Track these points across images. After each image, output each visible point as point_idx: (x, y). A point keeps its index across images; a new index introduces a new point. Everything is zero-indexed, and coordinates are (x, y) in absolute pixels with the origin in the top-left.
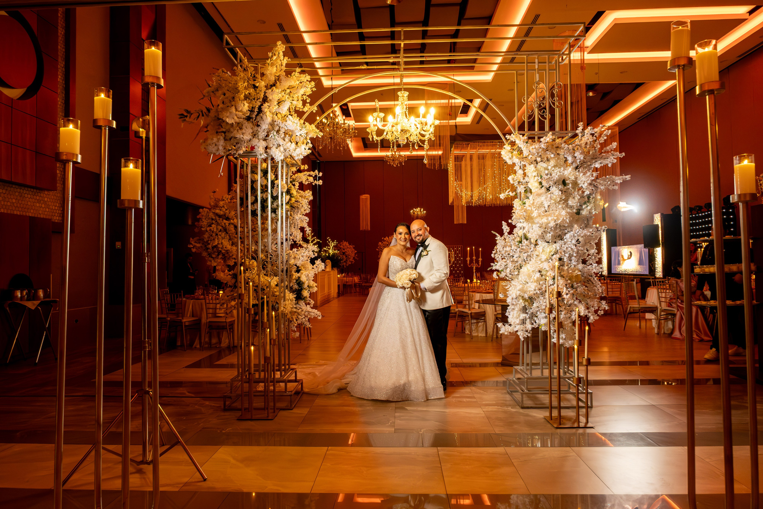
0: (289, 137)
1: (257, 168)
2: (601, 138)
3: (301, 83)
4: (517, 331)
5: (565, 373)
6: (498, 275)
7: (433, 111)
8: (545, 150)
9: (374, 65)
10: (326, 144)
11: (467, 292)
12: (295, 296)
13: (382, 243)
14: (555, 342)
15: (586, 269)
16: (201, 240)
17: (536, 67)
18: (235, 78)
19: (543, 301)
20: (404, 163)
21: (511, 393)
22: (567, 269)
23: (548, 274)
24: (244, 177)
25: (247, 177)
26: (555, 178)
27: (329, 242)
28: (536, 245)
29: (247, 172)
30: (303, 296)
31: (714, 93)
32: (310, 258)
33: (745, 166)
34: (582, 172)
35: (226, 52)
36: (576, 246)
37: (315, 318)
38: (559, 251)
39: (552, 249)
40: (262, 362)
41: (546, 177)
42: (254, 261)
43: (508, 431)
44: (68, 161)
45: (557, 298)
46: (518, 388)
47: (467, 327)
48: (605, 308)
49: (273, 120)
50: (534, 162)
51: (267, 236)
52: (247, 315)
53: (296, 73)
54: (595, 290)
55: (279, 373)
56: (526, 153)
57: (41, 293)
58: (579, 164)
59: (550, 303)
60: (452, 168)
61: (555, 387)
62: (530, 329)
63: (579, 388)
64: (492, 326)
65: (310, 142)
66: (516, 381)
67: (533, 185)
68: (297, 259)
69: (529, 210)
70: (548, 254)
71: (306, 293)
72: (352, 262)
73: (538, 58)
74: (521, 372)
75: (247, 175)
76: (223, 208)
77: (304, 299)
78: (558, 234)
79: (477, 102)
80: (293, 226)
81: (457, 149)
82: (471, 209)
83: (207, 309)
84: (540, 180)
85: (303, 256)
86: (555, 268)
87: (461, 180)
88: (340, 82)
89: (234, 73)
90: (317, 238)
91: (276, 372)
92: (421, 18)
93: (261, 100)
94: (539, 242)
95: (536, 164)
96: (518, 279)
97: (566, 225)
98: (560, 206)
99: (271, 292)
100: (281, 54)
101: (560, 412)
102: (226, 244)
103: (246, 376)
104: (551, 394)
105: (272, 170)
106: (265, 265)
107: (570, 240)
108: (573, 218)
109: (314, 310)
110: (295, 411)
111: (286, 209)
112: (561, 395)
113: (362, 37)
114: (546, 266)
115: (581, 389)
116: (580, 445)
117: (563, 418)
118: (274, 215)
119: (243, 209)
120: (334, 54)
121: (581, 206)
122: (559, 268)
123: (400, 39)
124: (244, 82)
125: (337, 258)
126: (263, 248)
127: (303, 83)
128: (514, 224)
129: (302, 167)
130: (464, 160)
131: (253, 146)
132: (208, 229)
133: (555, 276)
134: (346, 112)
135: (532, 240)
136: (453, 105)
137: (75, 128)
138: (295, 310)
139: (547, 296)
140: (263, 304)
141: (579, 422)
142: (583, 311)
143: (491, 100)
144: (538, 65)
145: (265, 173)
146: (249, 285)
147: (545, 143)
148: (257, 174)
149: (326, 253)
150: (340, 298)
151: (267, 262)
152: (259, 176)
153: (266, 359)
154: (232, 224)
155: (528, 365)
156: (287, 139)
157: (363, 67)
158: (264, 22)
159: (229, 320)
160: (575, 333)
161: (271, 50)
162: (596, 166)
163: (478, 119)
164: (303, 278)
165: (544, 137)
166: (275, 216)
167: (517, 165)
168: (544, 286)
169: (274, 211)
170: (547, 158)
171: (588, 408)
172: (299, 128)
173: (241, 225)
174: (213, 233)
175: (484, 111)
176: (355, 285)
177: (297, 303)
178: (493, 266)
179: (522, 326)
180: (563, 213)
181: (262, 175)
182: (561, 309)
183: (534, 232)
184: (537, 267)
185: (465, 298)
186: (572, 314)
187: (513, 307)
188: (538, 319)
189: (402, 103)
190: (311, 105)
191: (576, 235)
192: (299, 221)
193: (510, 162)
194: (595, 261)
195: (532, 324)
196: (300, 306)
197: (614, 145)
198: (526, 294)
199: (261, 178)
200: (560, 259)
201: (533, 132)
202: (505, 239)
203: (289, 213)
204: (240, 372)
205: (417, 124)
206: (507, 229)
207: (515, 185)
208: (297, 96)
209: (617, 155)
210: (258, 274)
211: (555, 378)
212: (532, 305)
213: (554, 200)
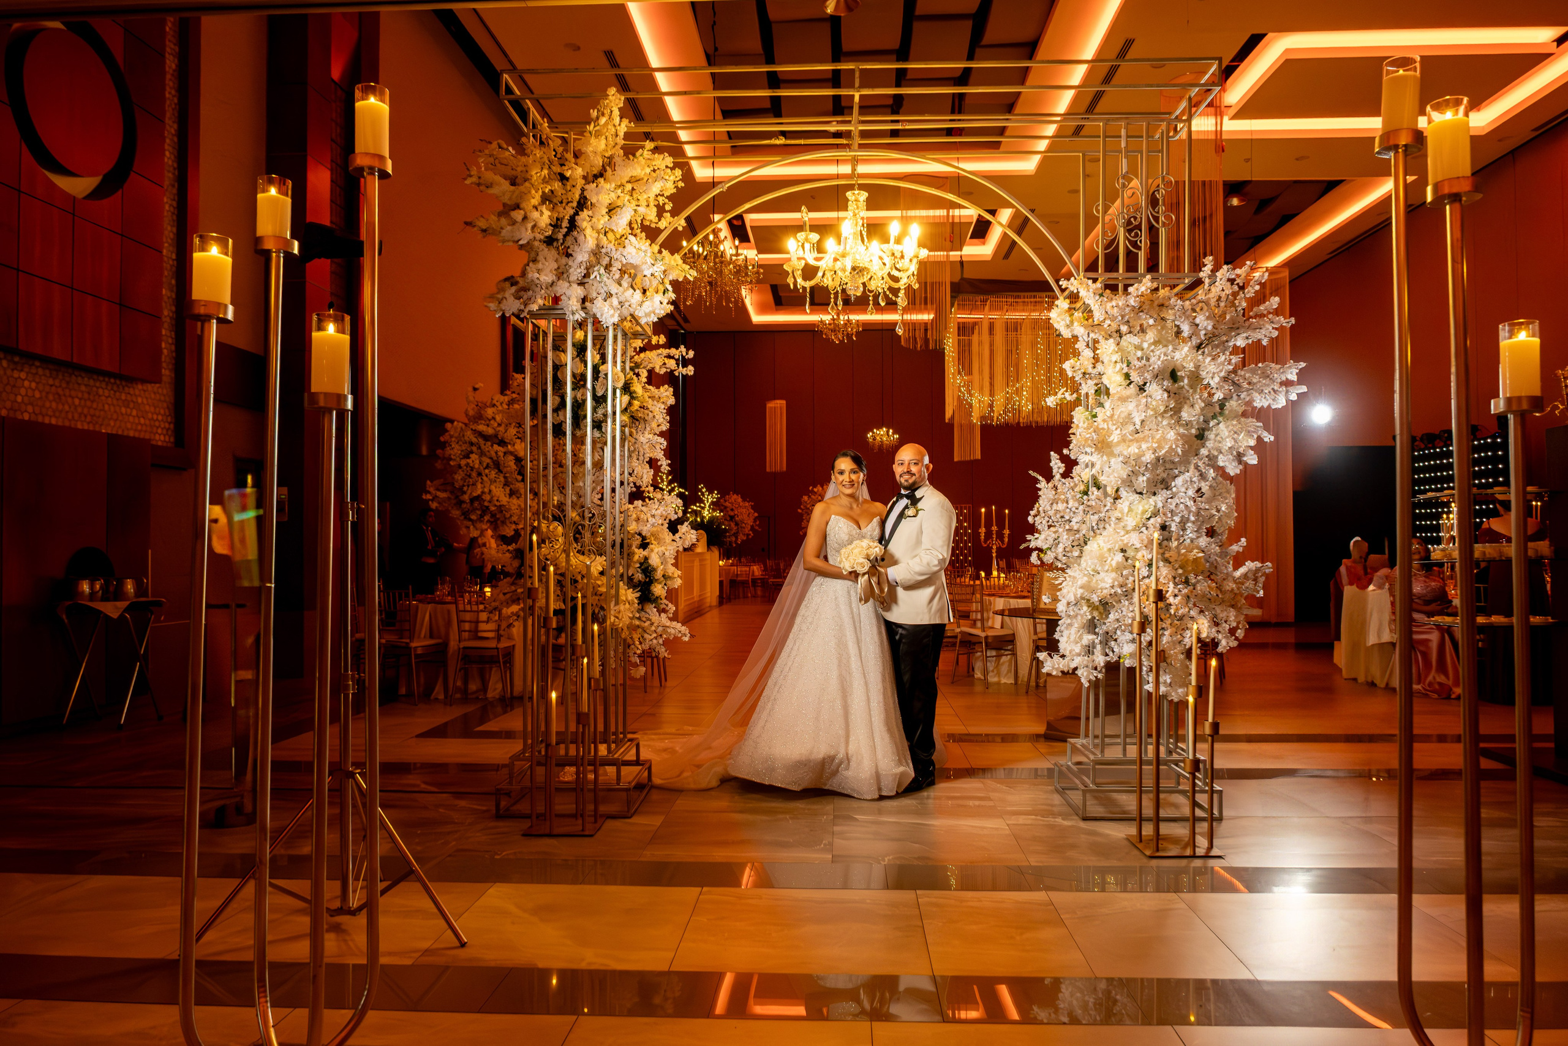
0: (630, 280)
1: (566, 339)
2: (1250, 288)
3: (654, 171)
4: (1076, 669)
5: (1170, 752)
6: (1039, 559)
7: (916, 231)
8: (1136, 310)
9: (800, 138)
10: (700, 295)
11: (978, 596)
12: (638, 595)
13: (809, 497)
14: (1151, 690)
15: (1214, 546)
16: (447, 484)
17: (1123, 145)
18: (523, 159)
19: (1128, 609)
20: (856, 336)
21: (1062, 791)
22: (1177, 547)
23: (1139, 555)
24: (539, 358)
25: (546, 357)
26: (1156, 366)
27: (703, 494)
28: (1117, 498)
29: (544, 348)
30: (653, 595)
31: (1460, 200)
32: (667, 521)
33: (1522, 343)
34: (1209, 355)
35: (505, 108)
36: (1195, 501)
37: (677, 639)
38: (1161, 510)
39: (1147, 507)
40: (573, 727)
41: (1138, 364)
42: (556, 524)
43: (1054, 862)
44: (207, 318)
45: (1156, 603)
46: (1077, 781)
47: (978, 666)
49: (597, 245)
50: (1115, 335)
51: (584, 475)
52: (543, 630)
53: (646, 152)
55: (605, 747)
56: (1098, 315)
57: (130, 586)
58: (1203, 338)
59: (1141, 613)
60: (953, 347)
61: (1149, 782)
62: (1102, 664)
63: (1197, 781)
64: (1028, 663)
65: (670, 288)
66: (1074, 768)
67: (1113, 379)
68: (643, 521)
69: (1103, 429)
70: (1139, 516)
71: (658, 590)
72: (748, 535)
73: (1127, 129)
74: (1082, 750)
75: (546, 353)
76: (492, 422)
77: (655, 600)
78: (1159, 477)
79: (1005, 215)
80: (634, 456)
81: (964, 309)
82: (991, 432)
83: (460, 622)
84: (1126, 370)
85: (653, 516)
86: (1152, 545)
87: (970, 373)
88: (731, 172)
89: (522, 151)
90: (680, 487)
91: (600, 746)
92: (894, 43)
93: (575, 204)
94: (1123, 493)
95: (1118, 338)
96: (1079, 565)
97: (1177, 460)
98: (1165, 423)
99: (591, 586)
100: (616, 113)
101: (1157, 829)
102: (498, 494)
103: (540, 752)
104: (1141, 792)
105: (594, 344)
106: (578, 532)
107: (1183, 490)
108: (1190, 446)
109: (675, 623)
110: (636, 820)
111: (621, 422)
112: (1162, 796)
113: (774, 80)
114: (1134, 539)
115: (1200, 784)
116: (1194, 889)
117: (1163, 839)
118: (597, 434)
119: (535, 422)
120: (719, 115)
121: (1206, 422)
122: (1160, 544)
123: (851, 86)
124: (542, 169)
125: (719, 526)
126: (575, 499)
127: (657, 172)
128: (1073, 457)
129: (654, 340)
130: (976, 331)
131: (558, 295)
132: (463, 462)
133: (1151, 560)
134: (738, 230)
135: (1109, 490)
136: (957, 220)
137: (222, 253)
138: (637, 622)
139: (1136, 600)
140: (574, 609)
141: (1194, 846)
142: (1205, 630)
143: (1033, 211)
144: (1127, 141)
145: (581, 349)
146: (548, 571)
147: (1135, 297)
148: (564, 351)
149: (696, 516)
150: (724, 607)
151: (583, 526)
152: (568, 357)
153: (581, 718)
154: (511, 453)
155: (1096, 736)
156: (625, 284)
157: (778, 142)
158: (579, 48)
159: (503, 644)
160: (1191, 674)
161: (595, 105)
162: (1238, 343)
163: (1007, 249)
164: (654, 560)
165: (1136, 285)
166: (599, 435)
167: (1080, 339)
168: (1131, 579)
169: (598, 425)
170: (1141, 325)
171: (1214, 820)
172: (649, 261)
173: (531, 456)
174: (472, 470)
175: (1019, 233)
176: (754, 581)
177: (642, 609)
178: (1030, 540)
179: (1086, 658)
180: (1171, 435)
181: (575, 353)
182: (1164, 625)
183: (1112, 473)
184: (1117, 542)
185: (974, 607)
186: (1184, 635)
187: (1069, 621)
188: (1118, 645)
189: (855, 215)
190: (673, 216)
191: (1195, 479)
192: (646, 447)
193: (1066, 334)
195: (1107, 655)
196: (647, 616)
197: (1275, 301)
198: (1094, 596)
199: (573, 359)
200: (1164, 527)
201: (1114, 275)
202: (1055, 488)
203: (627, 430)
204: (530, 741)
205: (884, 256)
206: (1059, 468)
207: (1077, 379)
208: (645, 196)
209: (1279, 321)
210: (564, 551)
211: (1149, 763)
212: (1107, 617)
213: (1154, 409)
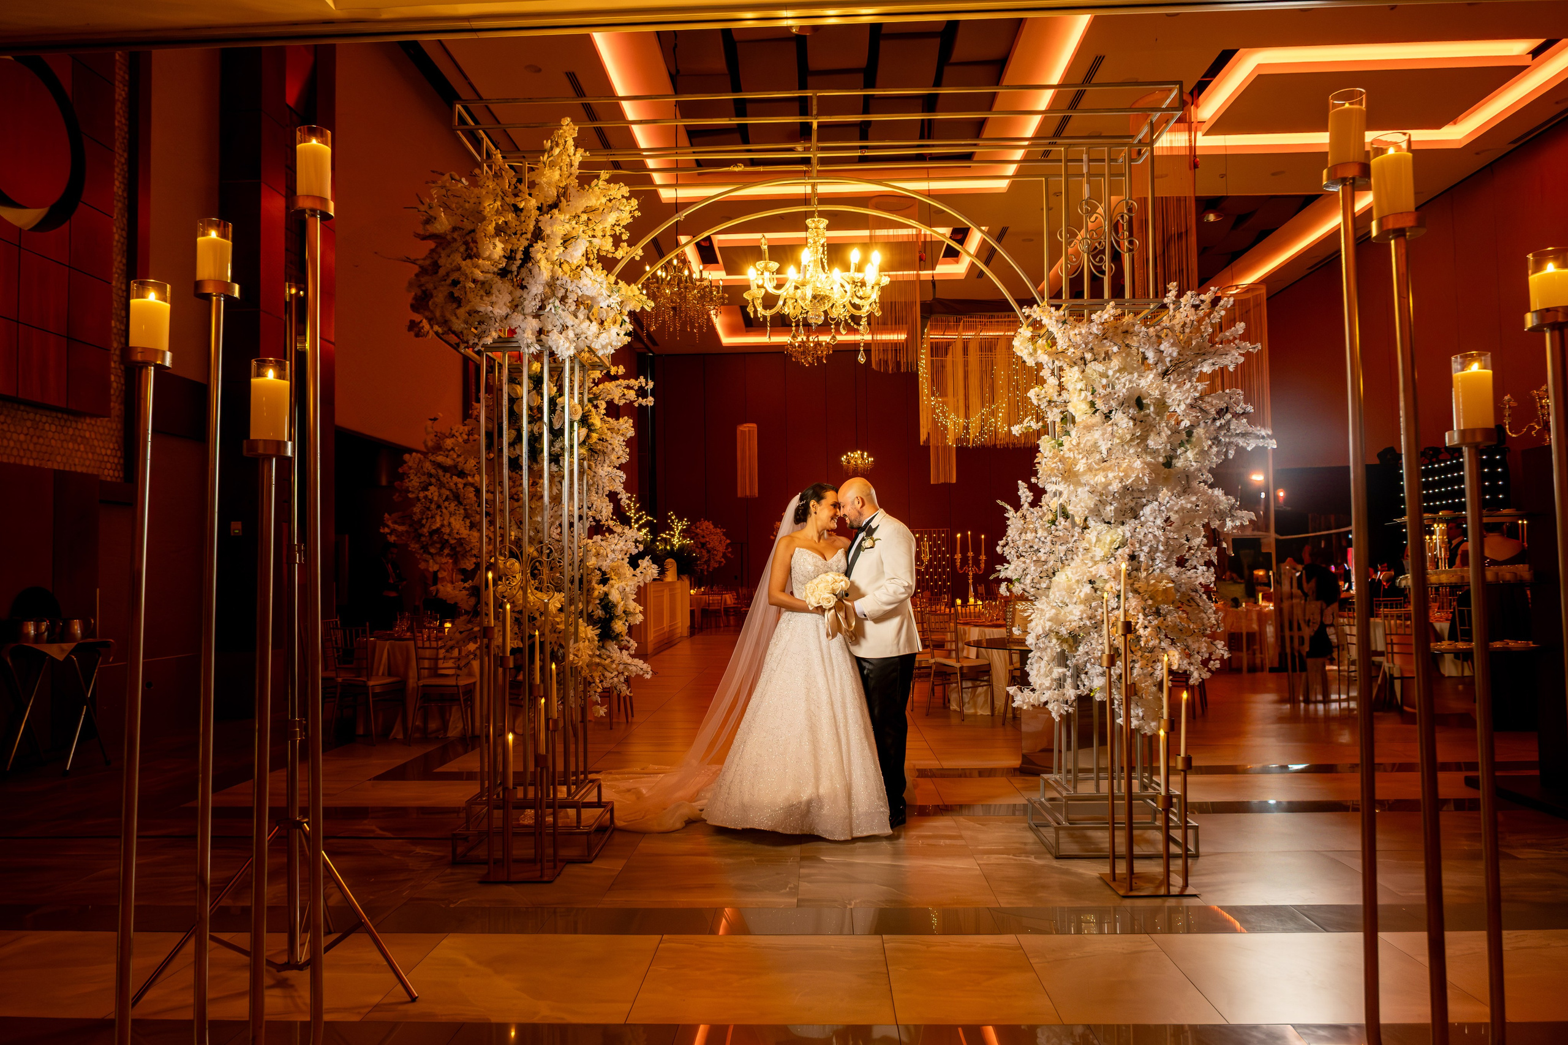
0: (587, 311)
1: (522, 372)
2: (1215, 313)
3: (610, 200)
4: (1046, 703)
5: (1144, 787)
6: (1008, 589)
7: (877, 257)
8: (1101, 338)
10: (664, 321)
11: (952, 625)
12: (598, 632)
14: (1122, 723)
15: (1184, 576)
16: (406, 518)
17: (1085, 170)
18: (476, 191)
19: (1097, 641)
20: (826, 359)
21: (1036, 828)
22: (1146, 578)
23: (1107, 587)
24: (494, 390)
25: (501, 390)
26: (1122, 394)
27: (672, 521)
28: (1086, 528)
29: (500, 380)
30: (614, 631)
31: (1405, 235)
32: (628, 555)
33: (1474, 375)
34: (1175, 382)
35: (459, 139)
36: (1163, 530)
37: (639, 677)
38: (1129, 540)
39: (1115, 537)
40: (531, 767)
41: (1102, 391)
42: (514, 560)
43: (1024, 903)
44: (145, 364)
45: (1125, 635)
46: (1050, 819)
47: (954, 697)
48: (1223, 655)
49: (552, 277)
50: (1080, 362)
51: (542, 509)
52: (500, 670)
53: (601, 183)
54: (1202, 619)
55: (564, 789)
56: (1061, 344)
57: (77, 628)
58: (1169, 365)
59: (1111, 646)
60: (926, 368)
61: (1121, 816)
62: (1073, 698)
63: (1171, 816)
64: (1004, 694)
65: (627, 319)
66: (1047, 804)
67: (1078, 407)
68: (603, 556)
69: (1069, 458)
70: (1107, 546)
71: (619, 626)
72: (720, 562)
73: (1088, 153)
74: (1055, 785)
75: (501, 385)
76: (451, 453)
77: (616, 637)
78: (1127, 506)
80: (593, 489)
81: (936, 329)
82: (967, 454)
83: (419, 658)
84: (1090, 398)
85: (613, 551)
86: (1120, 575)
87: (944, 394)
89: (474, 181)
90: (647, 515)
91: (559, 788)
93: (529, 236)
94: (1091, 522)
95: (1083, 366)
96: (1047, 597)
97: (1144, 489)
98: (1132, 451)
99: (550, 623)
100: (571, 142)
101: (1131, 866)
102: (458, 527)
103: (498, 795)
104: (1114, 829)
105: (551, 376)
106: (536, 568)
107: (1152, 519)
108: (1157, 475)
109: (636, 661)
110: (596, 864)
111: (579, 455)
112: (1135, 832)
113: (741, 108)
114: (1102, 570)
115: (1174, 818)
116: (1170, 929)
117: (1137, 877)
118: (555, 468)
119: (492, 455)
121: (1174, 450)
122: (1128, 574)
123: (812, 113)
124: (495, 201)
125: (690, 554)
126: (532, 533)
127: (613, 201)
128: (1041, 486)
129: (613, 370)
130: (950, 351)
131: (513, 328)
132: (421, 495)
133: (1120, 591)
134: (707, 254)
135: (1077, 519)
136: (928, 239)
137: (160, 299)
138: (597, 660)
139: (1105, 632)
140: (532, 647)
141: (1169, 885)
142: (1176, 662)
144: (1089, 165)
145: (537, 381)
146: (505, 609)
147: (1099, 324)
148: (520, 384)
149: (666, 544)
150: (696, 637)
151: (540, 562)
152: (524, 389)
153: (539, 760)
154: (472, 485)
155: (1069, 771)
156: (581, 316)
157: (736, 169)
158: (539, 70)
159: (463, 682)
160: (1162, 706)
161: (549, 135)
162: (1205, 370)
164: (615, 596)
165: (1099, 312)
166: (556, 469)
167: (1045, 366)
168: (1100, 610)
169: (555, 459)
170: (1107, 353)
171: (1189, 856)
172: (605, 292)
173: (487, 486)
174: (431, 503)
176: (727, 610)
177: (603, 646)
178: (1000, 571)
179: (1056, 692)
180: (1138, 464)
181: (532, 386)
182: (1134, 657)
183: (1080, 502)
184: (1085, 574)
185: (949, 636)
186: (1155, 667)
187: (1039, 654)
188: (1089, 678)
189: (815, 243)
190: (630, 245)
191: (1163, 508)
192: (605, 481)
193: (1030, 362)
194: (1202, 562)
195: (1078, 687)
196: (608, 653)
197: (1240, 327)
198: (1063, 629)
199: (529, 392)
200: (1133, 557)
201: (1079, 301)
202: (1024, 517)
203: (585, 463)
204: (487, 785)
205: (846, 284)
206: (1027, 497)
207: (1042, 407)
208: (601, 227)
209: (1245, 347)
210: (521, 588)
211: (1122, 798)
212: (1077, 650)
213: (1120, 438)
